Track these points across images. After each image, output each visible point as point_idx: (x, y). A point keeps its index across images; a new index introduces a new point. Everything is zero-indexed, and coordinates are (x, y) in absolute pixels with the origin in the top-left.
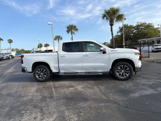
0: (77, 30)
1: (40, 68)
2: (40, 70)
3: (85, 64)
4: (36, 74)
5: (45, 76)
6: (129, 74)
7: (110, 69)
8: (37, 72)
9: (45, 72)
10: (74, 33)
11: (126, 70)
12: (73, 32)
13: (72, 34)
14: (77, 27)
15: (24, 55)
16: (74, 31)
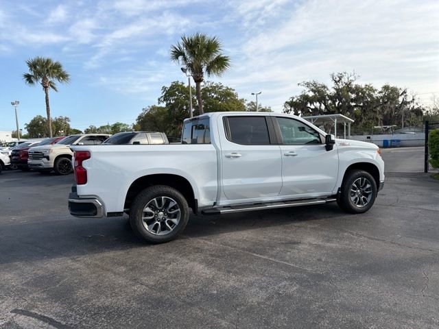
0: (63, 76)
1: (158, 196)
2: (159, 201)
3: (287, 179)
4: (143, 218)
5: (175, 221)
6: (370, 196)
7: (339, 188)
8: (148, 209)
9: (174, 208)
10: (52, 87)
11: (364, 189)
12: (50, 82)
13: (45, 88)
14: (64, 69)
15: (94, 149)
16: (55, 81)
